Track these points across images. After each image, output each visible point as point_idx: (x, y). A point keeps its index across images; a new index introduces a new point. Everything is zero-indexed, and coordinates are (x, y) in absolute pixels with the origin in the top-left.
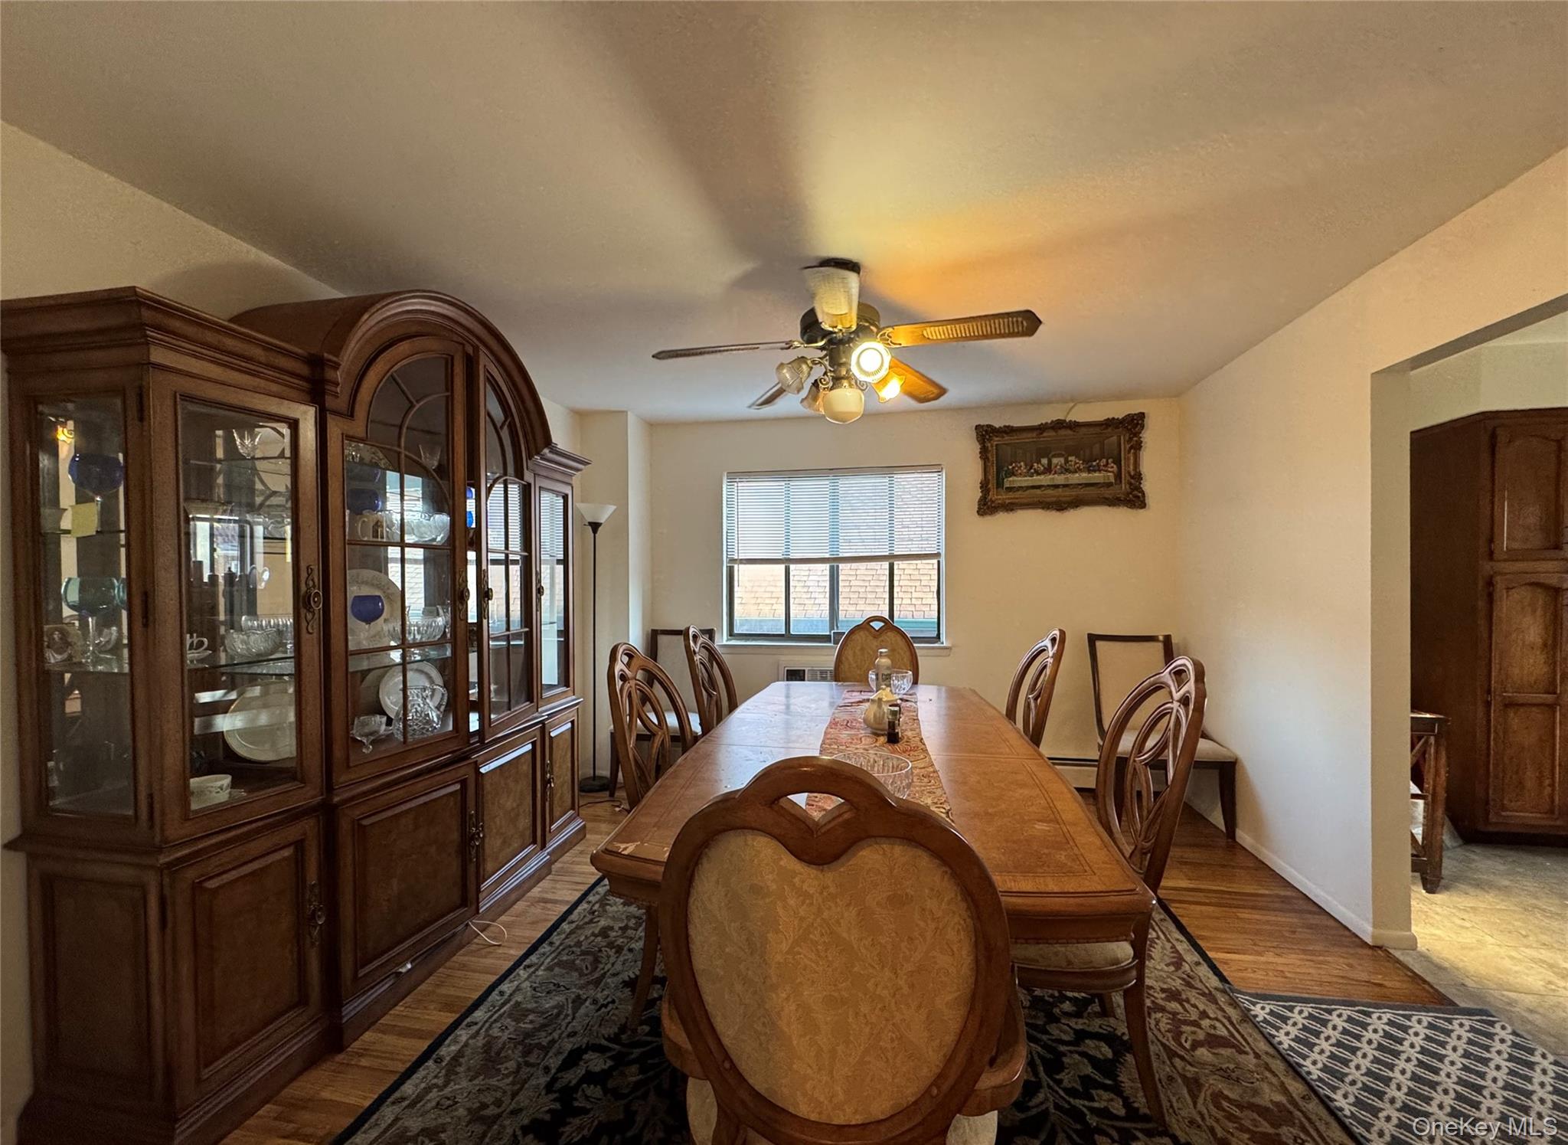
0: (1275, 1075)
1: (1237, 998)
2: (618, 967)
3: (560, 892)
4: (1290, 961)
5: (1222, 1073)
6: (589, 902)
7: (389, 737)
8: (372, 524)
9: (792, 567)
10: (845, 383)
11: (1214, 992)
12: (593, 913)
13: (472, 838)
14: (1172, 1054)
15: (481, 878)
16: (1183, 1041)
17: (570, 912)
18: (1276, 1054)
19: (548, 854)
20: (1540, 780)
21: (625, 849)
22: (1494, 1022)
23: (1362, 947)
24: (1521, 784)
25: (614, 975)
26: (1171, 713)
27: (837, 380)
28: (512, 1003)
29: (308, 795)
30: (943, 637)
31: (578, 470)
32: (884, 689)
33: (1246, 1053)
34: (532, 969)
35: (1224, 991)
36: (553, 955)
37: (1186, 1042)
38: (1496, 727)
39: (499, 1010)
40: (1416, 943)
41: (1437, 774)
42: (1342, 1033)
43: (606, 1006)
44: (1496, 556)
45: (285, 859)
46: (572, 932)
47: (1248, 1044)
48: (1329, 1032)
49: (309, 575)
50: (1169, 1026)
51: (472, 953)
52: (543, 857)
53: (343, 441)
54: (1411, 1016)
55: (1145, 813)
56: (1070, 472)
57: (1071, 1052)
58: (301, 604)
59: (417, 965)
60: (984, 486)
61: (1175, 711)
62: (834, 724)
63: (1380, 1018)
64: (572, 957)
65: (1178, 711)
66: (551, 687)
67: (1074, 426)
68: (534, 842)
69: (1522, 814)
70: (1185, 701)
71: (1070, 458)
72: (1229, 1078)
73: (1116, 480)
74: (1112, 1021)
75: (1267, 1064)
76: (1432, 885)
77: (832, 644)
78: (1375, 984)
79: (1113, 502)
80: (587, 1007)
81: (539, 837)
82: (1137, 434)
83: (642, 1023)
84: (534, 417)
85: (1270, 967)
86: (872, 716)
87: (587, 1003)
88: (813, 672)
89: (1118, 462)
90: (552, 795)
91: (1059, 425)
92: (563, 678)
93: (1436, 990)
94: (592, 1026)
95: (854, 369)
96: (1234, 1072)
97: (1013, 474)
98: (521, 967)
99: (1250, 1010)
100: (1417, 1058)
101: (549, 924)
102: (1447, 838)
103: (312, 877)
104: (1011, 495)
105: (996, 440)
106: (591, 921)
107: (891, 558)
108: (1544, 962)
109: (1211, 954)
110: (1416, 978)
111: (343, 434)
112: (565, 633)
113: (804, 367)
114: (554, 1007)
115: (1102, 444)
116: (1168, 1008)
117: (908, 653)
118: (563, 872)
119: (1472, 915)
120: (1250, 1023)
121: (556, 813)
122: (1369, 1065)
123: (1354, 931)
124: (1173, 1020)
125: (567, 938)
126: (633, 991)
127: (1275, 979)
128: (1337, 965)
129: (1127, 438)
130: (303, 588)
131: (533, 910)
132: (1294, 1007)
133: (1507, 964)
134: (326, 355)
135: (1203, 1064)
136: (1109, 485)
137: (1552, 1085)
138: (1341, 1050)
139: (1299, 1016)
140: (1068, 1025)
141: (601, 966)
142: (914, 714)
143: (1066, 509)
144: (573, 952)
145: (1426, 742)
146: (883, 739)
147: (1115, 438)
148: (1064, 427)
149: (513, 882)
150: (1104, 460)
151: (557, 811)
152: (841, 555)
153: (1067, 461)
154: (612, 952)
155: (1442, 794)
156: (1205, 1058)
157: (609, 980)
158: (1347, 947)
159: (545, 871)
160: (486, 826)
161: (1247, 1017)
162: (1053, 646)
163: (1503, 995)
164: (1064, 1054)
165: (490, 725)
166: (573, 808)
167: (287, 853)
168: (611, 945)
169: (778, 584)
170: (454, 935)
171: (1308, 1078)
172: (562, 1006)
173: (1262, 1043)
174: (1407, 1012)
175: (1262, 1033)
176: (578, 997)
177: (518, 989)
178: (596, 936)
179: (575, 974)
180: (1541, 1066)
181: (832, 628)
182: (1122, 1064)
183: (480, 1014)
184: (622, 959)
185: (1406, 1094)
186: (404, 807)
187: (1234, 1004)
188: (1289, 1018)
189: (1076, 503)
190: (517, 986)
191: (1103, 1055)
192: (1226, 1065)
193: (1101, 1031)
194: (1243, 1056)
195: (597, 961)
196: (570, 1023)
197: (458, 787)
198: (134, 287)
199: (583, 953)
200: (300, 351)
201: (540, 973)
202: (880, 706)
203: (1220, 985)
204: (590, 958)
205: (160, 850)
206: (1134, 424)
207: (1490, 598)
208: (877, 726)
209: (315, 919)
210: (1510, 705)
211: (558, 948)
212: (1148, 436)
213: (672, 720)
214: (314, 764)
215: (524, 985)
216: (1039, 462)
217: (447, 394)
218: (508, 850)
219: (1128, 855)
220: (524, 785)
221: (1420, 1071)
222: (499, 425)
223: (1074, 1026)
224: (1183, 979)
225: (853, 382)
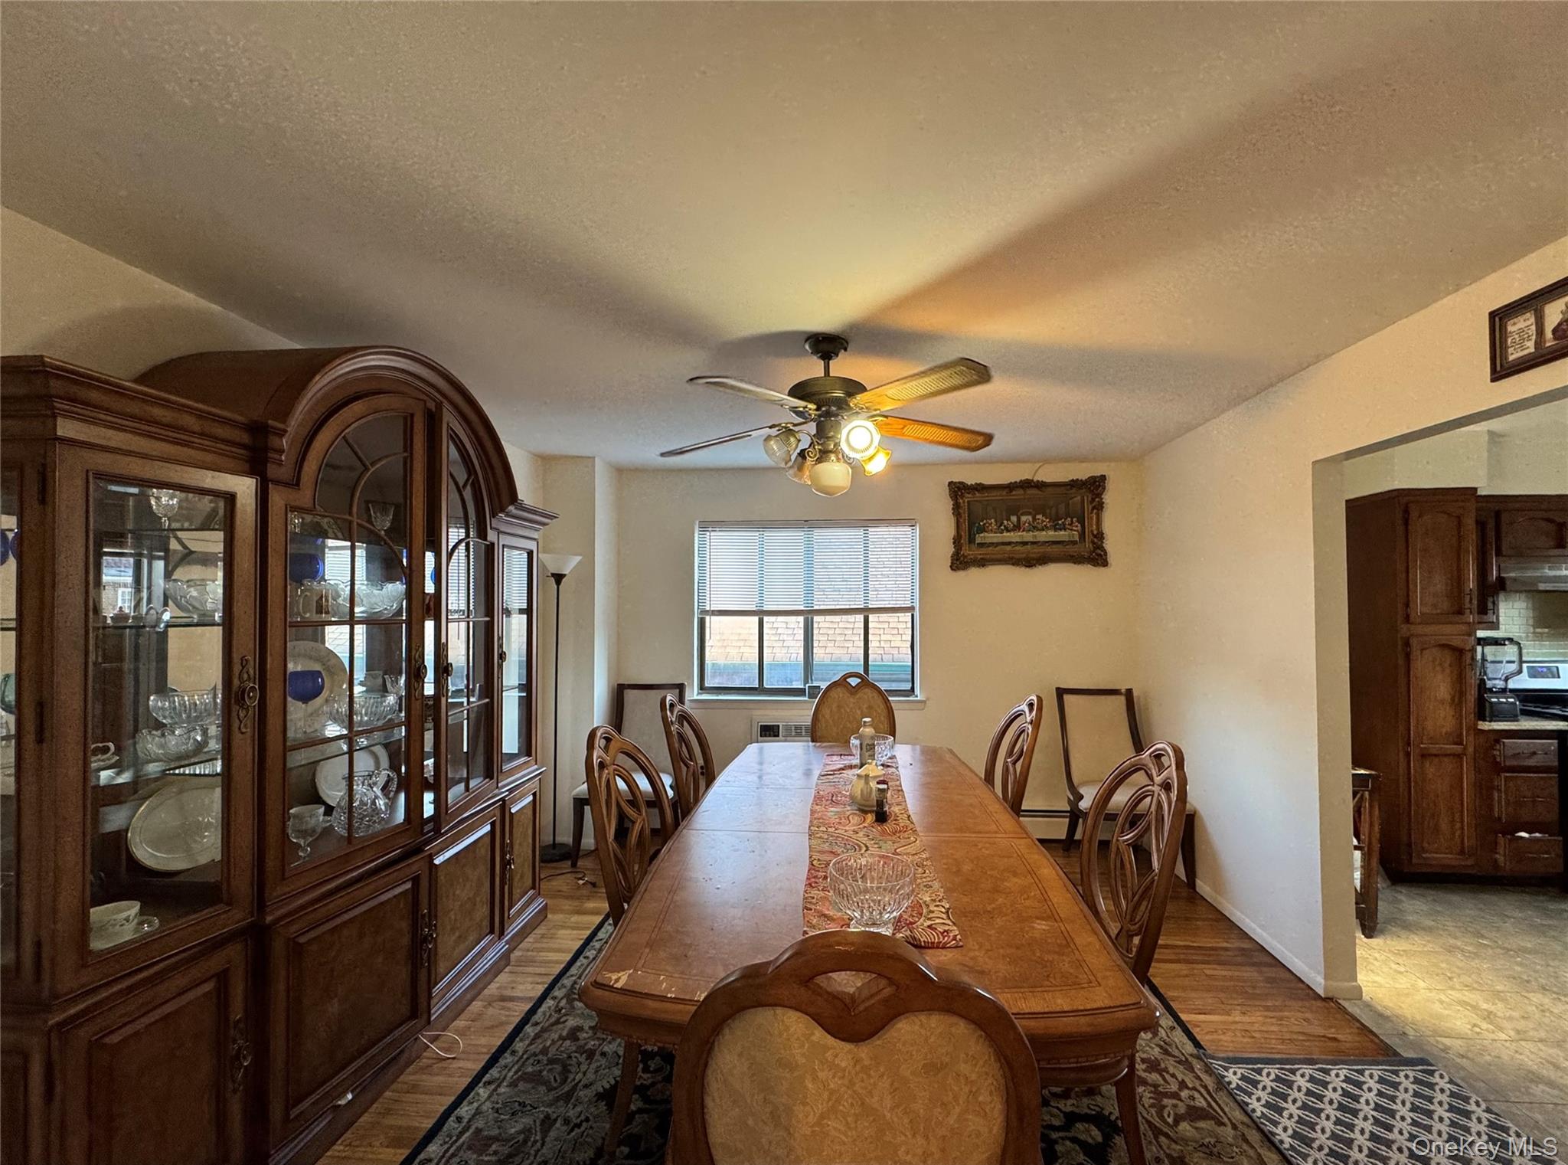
0: (1252, 1147)
1: (1212, 1063)
2: (591, 1076)
3: (521, 987)
4: (1253, 1019)
5: (1203, 1149)
6: (554, 998)
7: (328, 831)
8: (315, 599)
9: (766, 619)
10: (833, 457)
11: (1190, 1059)
12: (560, 1010)
13: (425, 940)
14: (1157, 1132)
15: (433, 981)
16: (1166, 1115)
17: (532, 1011)
18: (1252, 1125)
19: (507, 943)
20: (1452, 822)
21: (617, 981)
22: (1434, 1071)
23: (1315, 999)
24: (1437, 830)
25: (586, 1086)
26: (1153, 796)
27: (823, 455)
28: (471, 1131)
29: (234, 918)
30: (917, 690)
31: (544, 524)
32: (870, 764)
33: (1223, 1124)
34: (493, 1087)
35: (1198, 1058)
36: (516, 1067)
37: (1169, 1116)
38: (1415, 777)
39: (456, 1141)
40: (1362, 993)
41: (1371, 825)
42: (1306, 1095)
43: (578, 1126)
44: (1412, 619)
45: (205, 995)
46: (537, 1036)
47: (1225, 1113)
48: (1295, 1094)
49: (243, 667)
50: (1152, 1101)
51: (423, 1070)
52: (501, 946)
53: (286, 515)
54: (1364, 1070)
55: (1130, 894)
56: (1038, 530)
57: (1063, 1139)
58: (233, 700)
59: (357, 1095)
60: (957, 541)
61: (1156, 795)
62: (818, 799)
63: (1337, 1075)
64: (537, 1068)
65: (1159, 795)
66: (512, 757)
67: (1041, 486)
68: (492, 932)
69: (1439, 855)
70: (1167, 787)
71: (1038, 517)
72: (1211, 1154)
73: (1080, 539)
74: (1099, 1098)
75: (1243, 1134)
76: (1369, 931)
77: (806, 699)
78: (1330, 1038)
79: (1077, 559)
80: (558, 1129)
81: (496, 926)
82: (1099, 495)
83: (620, 1143)
84: (499, 472)
85: (1239, 1026)
86: (859, 792)
87: (558, 1125)
88: (788, 728)
89: (1082, 522)
90: (511, 879)
91: (1027, 484)
92: (524, 747)
93: (1382, 1041)
94: (565, 1152)
95: (843, 446)
96: (1215, 1147)
97: (983, 530)
98: (481, 1085)
99: (1225, 1076)
100: (1373, 1116)
101: (510, 1028)
102: (1381, 883)
103: (237, 1013)
104: (983, 551)
105: (968, 497)
106: (557, 1022)
107: (866, 612)
108: (1467, 1004)
109: (1184, 1017)
110: (1364, 1029)
111: (286, 505)
112: (527, 687)
113: (792, 439)
114: (519, 1133)
115: (1067, 505)
116: (1150, 1081)
117: (885, 711)
118: (520, 963)
119: (1404, 958)
120: (1225, 1091)
121: (516, 896)
122: (1332, 1127)
123: (1308, 983)
124: (1154, 1093)
125: (531, 1044)
126: (610, 1106)
127: (1242, 1039)
128: (1298, 1021)
129: (1090, 499)
130: (236, 682)
131: (490, 1011)
132: (1262, 1069)
133: (1438, 1008)
134: (270, 422)
135: (1185, 1141)
136: (1074, 543)
137: (1487, 1134)
138: (1307, 1113)
139: (1267, 1078)
140: (1058, 1108)
141: (571, 1076)
142: (898, 783)
143: (1035, 565)
144: (539, 1062)
145: (1362, 796)
146: (870, 818)
147: (1079, 498)
148: (1032, 486)
149: (466, 982)
150: (1069, 519)
151: (517, 892)
152: (816, 607)
153: (1034, 519)
154: (582, 1058)
155: (1376, 846)
156: (1188, 1134)
157: (581, 1093)
158: (1302, 1000)
159: (503, 963)
160: (438, 925)
161: (1221, 1084)
162: (1031, 710)
163: (1437, 1042)
164: (1055, 1142)
165: (447, 811)
166: (533, 888)
167: (208, 987)
168: (581, 1050)
169: (751, 638)
170: (402, 1051)
171: (1282, 1148)
172: (529, 1130)
173: (1237, 1113)
174: (1360, 1067)
175: (1236, 1101)
176: (547, 1117)
177: (478, 1112)
178: (564, 1039)
179: (542, 1089)
180: (1477, 1115)
181: (806, 681)
182: (1111, 1147)
183: (434, 1148)
184: (594, 1066)
185: (1367, 1156)
186: (346, 917)
187: (1209, 1070)
188: (1258, 1082)
189: (1043, 560)
190: (477, 1109)
191: (1093, 1138)
192: (1207, 1140)
193: (1089, 1112)
194: (1222, 1128)
195: (566, 1070)
196: (539, 1150)
197: (408, 885)
198: (42, 357)
199: (551, 1062)
200: (240, 418)
201: (502, 1090)
202: (867, 783)
203: (1195, 1051)
204: (558, 1068)
205: (47, 1008)
206: (1096, 486)
207: (1408, 656)
208: (863, 802)
209: (239, 1059)
210: (1424, 756)
211: (521, 1057)
212: (1108, 498)
213: (643, 783)
214: (242, 884)
215: (484, 1108)
216: (1008, 519)
217: (406, 454)
218: (462, 947)
219: (1113, 936)
220: (483, 869)
221: (1377, 1130)
222: (461, 484)
223: (1063, 1109)
224: (1161, 1047)
225: (840, 456)
